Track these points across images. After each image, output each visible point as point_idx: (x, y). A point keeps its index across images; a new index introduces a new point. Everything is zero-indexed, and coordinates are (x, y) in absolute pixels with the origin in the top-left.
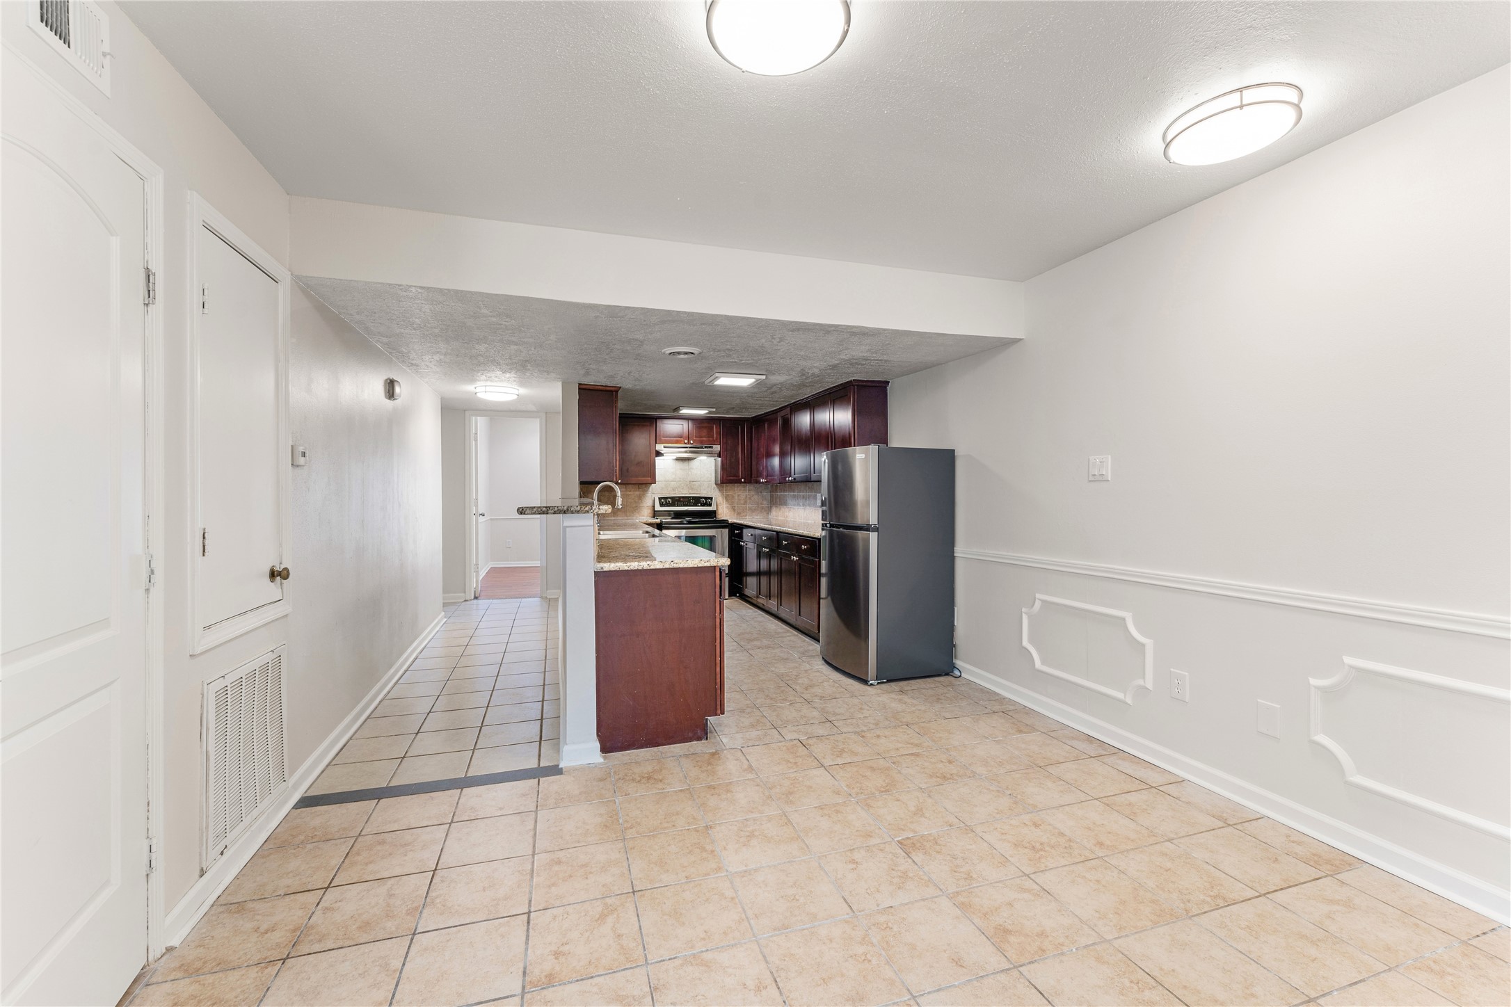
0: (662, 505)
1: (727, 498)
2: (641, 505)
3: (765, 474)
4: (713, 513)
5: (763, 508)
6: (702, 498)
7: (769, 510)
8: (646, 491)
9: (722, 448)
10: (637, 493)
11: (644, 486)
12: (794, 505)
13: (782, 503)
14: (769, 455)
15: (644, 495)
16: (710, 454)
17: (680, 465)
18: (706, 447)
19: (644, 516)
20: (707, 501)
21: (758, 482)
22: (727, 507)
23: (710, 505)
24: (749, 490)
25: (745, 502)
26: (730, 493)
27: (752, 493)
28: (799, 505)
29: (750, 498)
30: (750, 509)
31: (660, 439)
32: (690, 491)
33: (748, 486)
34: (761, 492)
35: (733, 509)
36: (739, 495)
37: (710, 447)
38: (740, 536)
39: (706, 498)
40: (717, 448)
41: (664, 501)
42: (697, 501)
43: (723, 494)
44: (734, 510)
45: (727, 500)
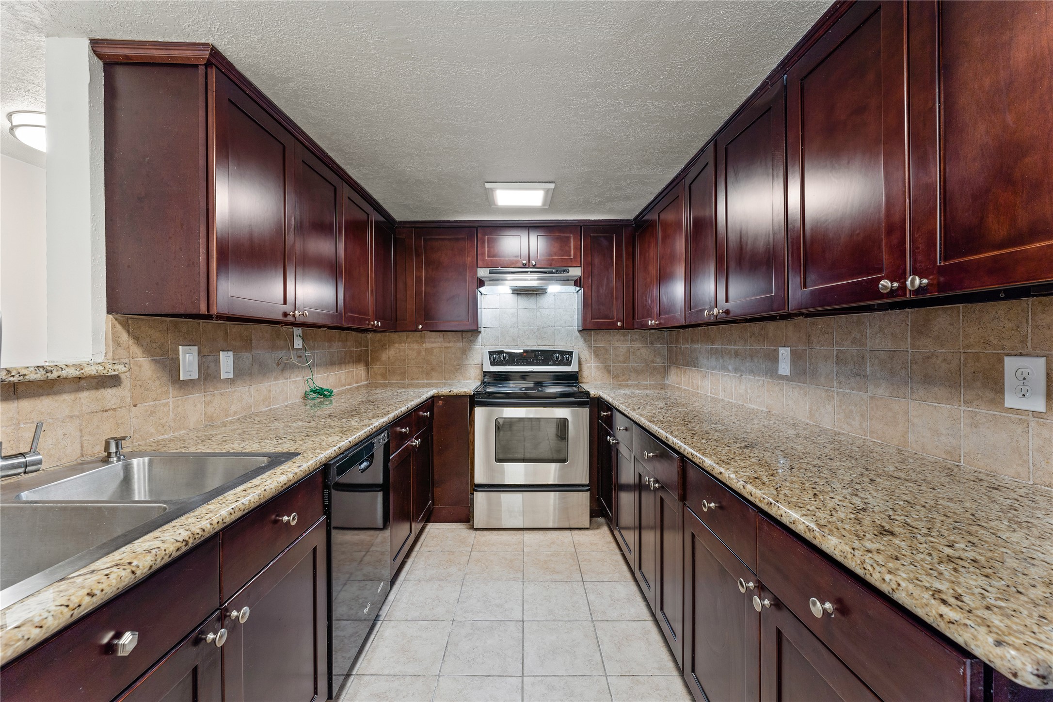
0: (494, 363)
1: (596, 353)
2: (467, 362)
3: (656, 310)
4: (573, 378)
5: (655, 368)
6: (555, 352)
7: (665, 371)
8: (472, 341)
9: (584, 272)
10: (460, 344)
11: (470, 334)
12: (714, 368)
13: (690, 362)
14: (664, 277)
15: (470, 347)
16: (566, 281)
17: (523, 302)
18: (557, 271)
19: (470, 379)
20: (565, 357)
21: (644, 327)
22: (597, 367)
23: (569, 363)
24: (632, 340)
25: (626, 360)
26: (601, 344)
27: (638, 344)
28: (725, 368)
29: (634, 353)
30: (635, 370)
31: (483, 260)
32: (540, 342)
33: (631, 334)
34: (652, 344)
35: (607, 369)
36: (615, 349)
37: (564, 271)
38: (609, 421)
39: (562, 353)
40: (576, 272)
41: (497, 357)
42: (547, 357)
43: (590, 346)
44: (609, 371)
45: (597, 356)
